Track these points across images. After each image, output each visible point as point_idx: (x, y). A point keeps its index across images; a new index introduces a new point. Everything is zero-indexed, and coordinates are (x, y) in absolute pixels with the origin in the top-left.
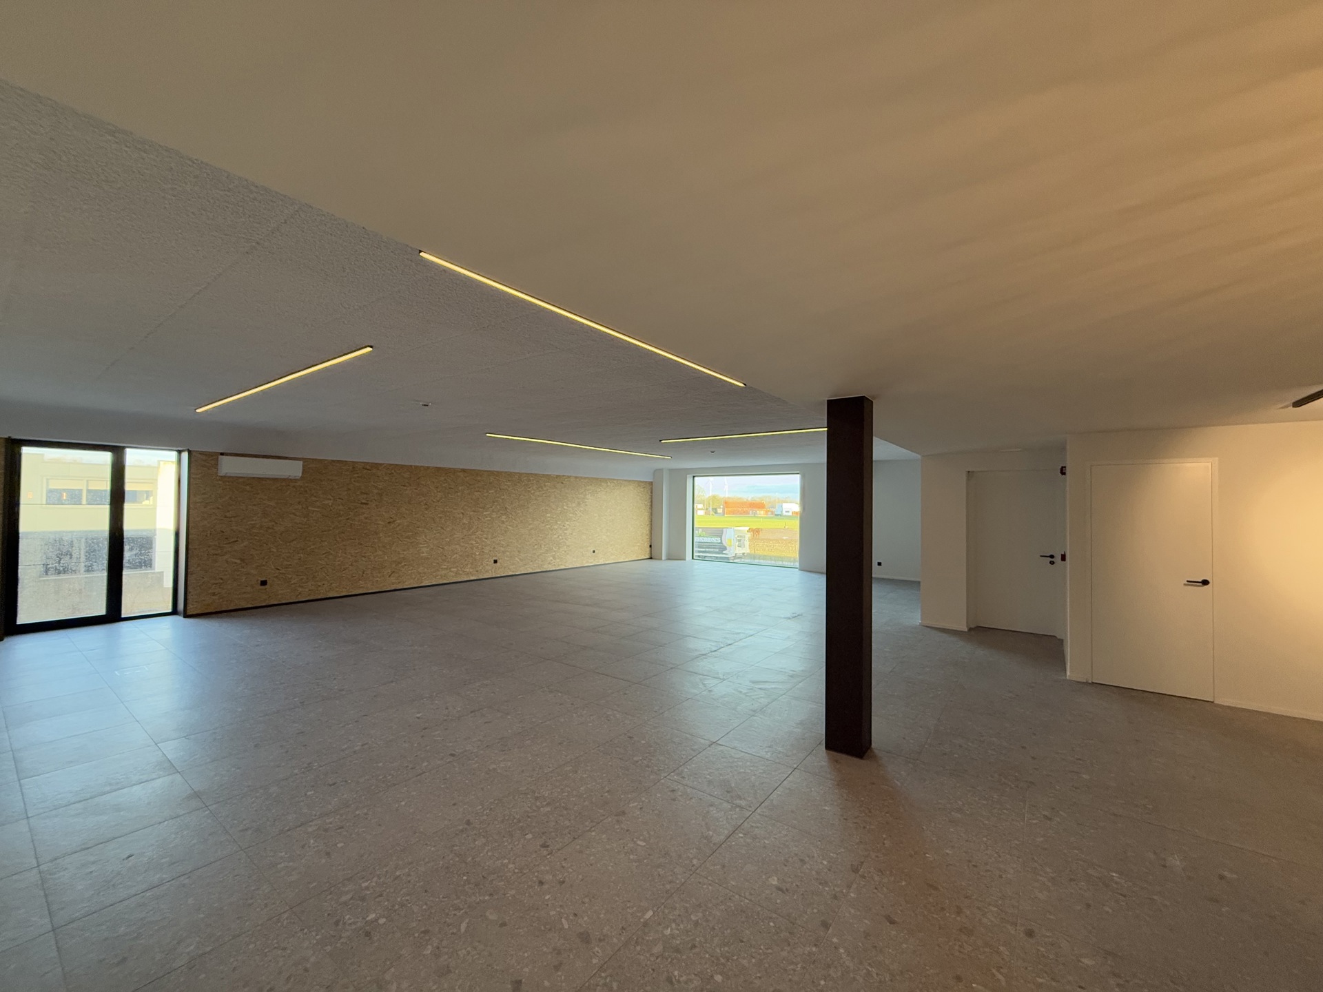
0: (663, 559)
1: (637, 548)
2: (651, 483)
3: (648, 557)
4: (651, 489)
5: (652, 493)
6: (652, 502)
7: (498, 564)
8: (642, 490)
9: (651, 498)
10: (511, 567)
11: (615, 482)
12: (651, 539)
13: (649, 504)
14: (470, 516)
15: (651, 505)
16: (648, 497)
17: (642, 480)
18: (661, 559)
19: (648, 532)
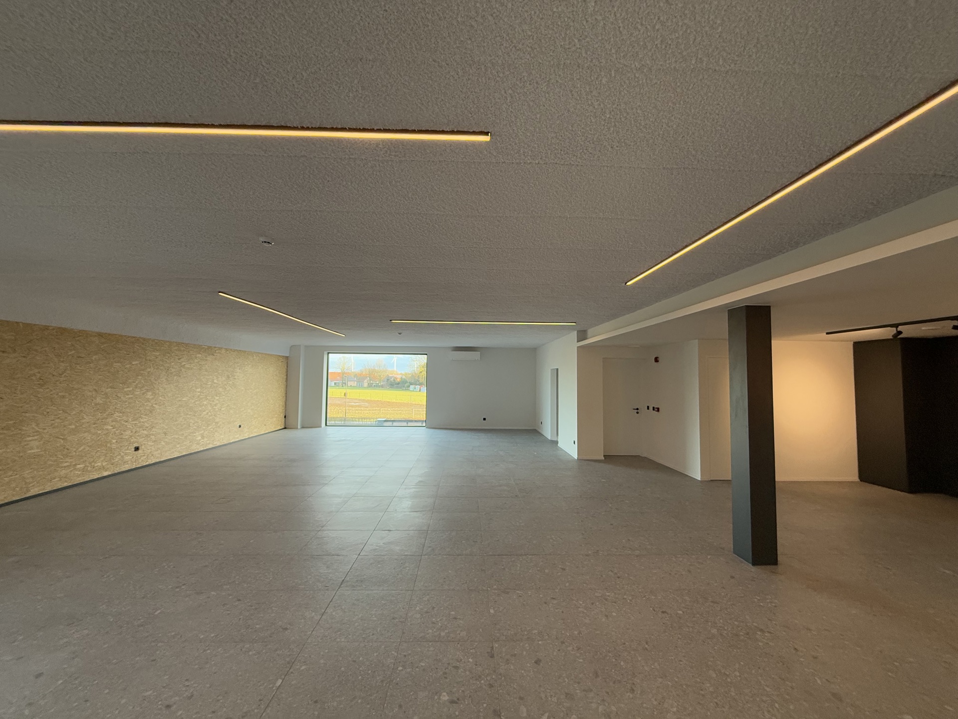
0: (299, 427)
1: (275, 419)
2: (287, 358)
3: (283, 427)
4: (288, 364)
5: (287, 367)
6: (287, 375)
7: (140, 451)
8: (280, 364)
9: (287, 372)
10: (155, 453)
11: (260, 355)
12: (286, 411)
13: (285, 377)
14: (106, 394)
15: (287, 379)
16: (285, 370)
17: (281, 355)
18: (297, 428)
19: (284, 403)
